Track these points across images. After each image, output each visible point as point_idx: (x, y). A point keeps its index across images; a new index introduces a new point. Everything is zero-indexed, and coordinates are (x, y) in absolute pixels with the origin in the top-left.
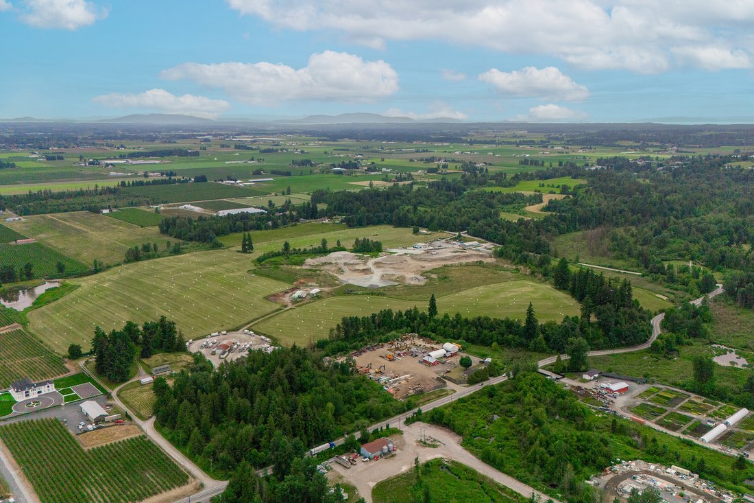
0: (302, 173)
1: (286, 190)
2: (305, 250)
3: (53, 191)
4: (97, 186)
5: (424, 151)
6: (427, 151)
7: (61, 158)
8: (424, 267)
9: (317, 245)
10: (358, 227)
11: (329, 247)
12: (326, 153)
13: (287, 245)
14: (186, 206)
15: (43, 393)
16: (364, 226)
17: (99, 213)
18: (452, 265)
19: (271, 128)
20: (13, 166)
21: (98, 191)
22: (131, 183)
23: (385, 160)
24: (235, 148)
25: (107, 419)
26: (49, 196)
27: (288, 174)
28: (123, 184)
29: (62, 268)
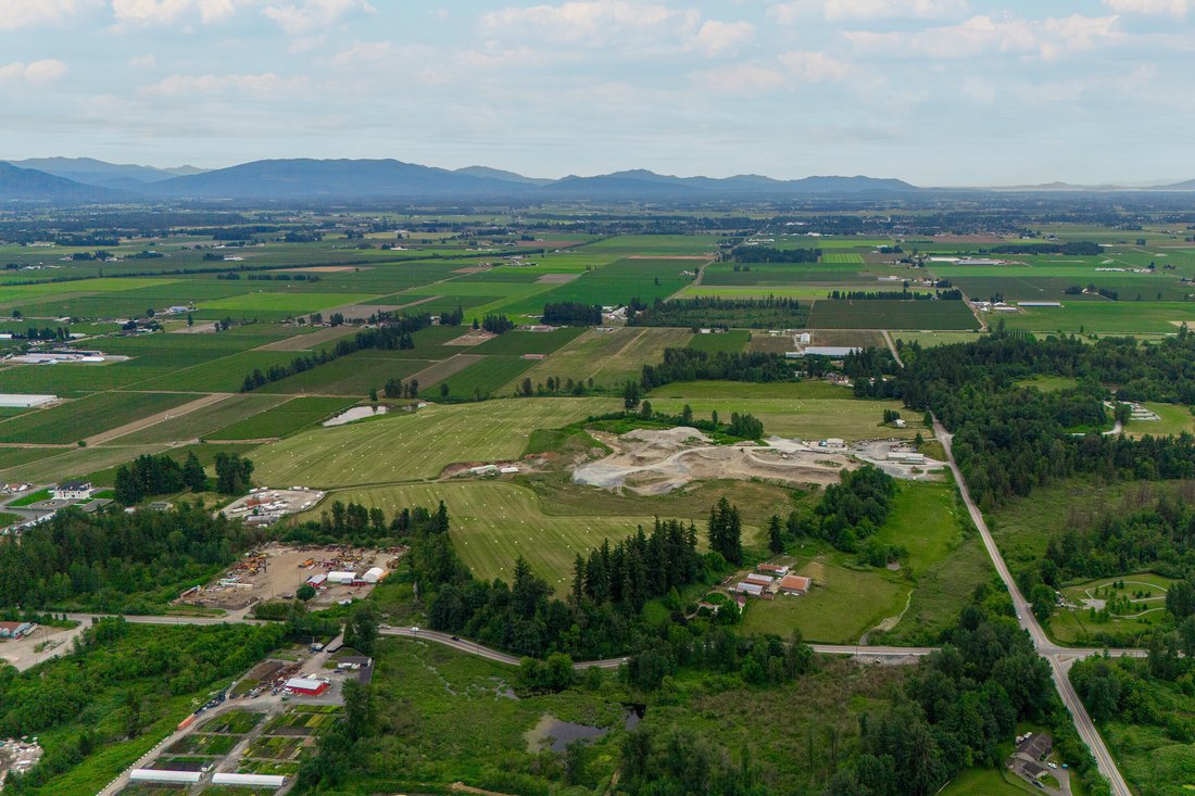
3: (722, 298)
8: (723, 473)
11: (696, 417)
14: (805, 335)
15: (75, 497)
17: (696, 332)
22: (849, 296)
27: (1114, 297)
28: (836, 295)
29: (445, 391)
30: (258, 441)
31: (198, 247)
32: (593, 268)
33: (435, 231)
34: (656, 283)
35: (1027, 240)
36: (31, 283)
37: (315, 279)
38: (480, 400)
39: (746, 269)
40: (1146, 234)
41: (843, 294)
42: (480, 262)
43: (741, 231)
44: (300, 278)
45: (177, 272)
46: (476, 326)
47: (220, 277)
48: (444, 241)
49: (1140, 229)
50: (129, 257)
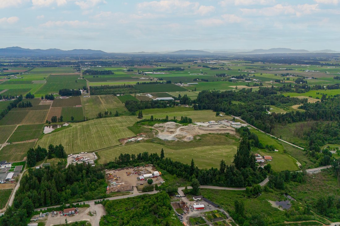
0: (213, 81)
1: (194, 89)
2: (160, 119)
4: (125, 84)
5: (290, 70)
6: (291, 70)
7: (132, 71)
8: (199, 133)
9: (165, 118)
10: (198, 110)
12: (239, 70)
13: (152, 117)
14: (149, 95)
15: (6, 167)
16: (201, 110)
17: (116, 96)
18: (213, 133)
19: (233, 56)
20: (113, 74)
21: (125, 86)
22: (142, 83)
23: (263, 74)
24: (203, 67)
25: (9, 180)
26: (108, 87)
27: (207, 81)
28: (138, 83)
29: (73, 119)
34: (76, 82)
35: (159, 67)
39: (97, 77)
40: (184, 65)
41: (140, 83)
43: (76, 65)
46: (42, 98)
49: (182, 64)
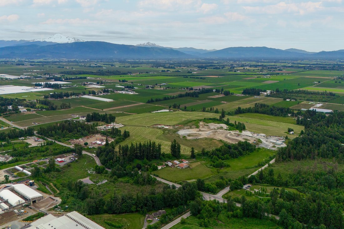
30: (132, 114)
31: (191, 70)
32: (286, 79)
33: (257, 67)
34: (299, 85)
36: (146, 76)
37: (204, 79)
38: (192, 111)
42: (254, 76)
44: (201, 78)
45: (177, 76)
46: (222, 93)
47: (184, 77)
48: (254, 70)
50: (173, 71)
